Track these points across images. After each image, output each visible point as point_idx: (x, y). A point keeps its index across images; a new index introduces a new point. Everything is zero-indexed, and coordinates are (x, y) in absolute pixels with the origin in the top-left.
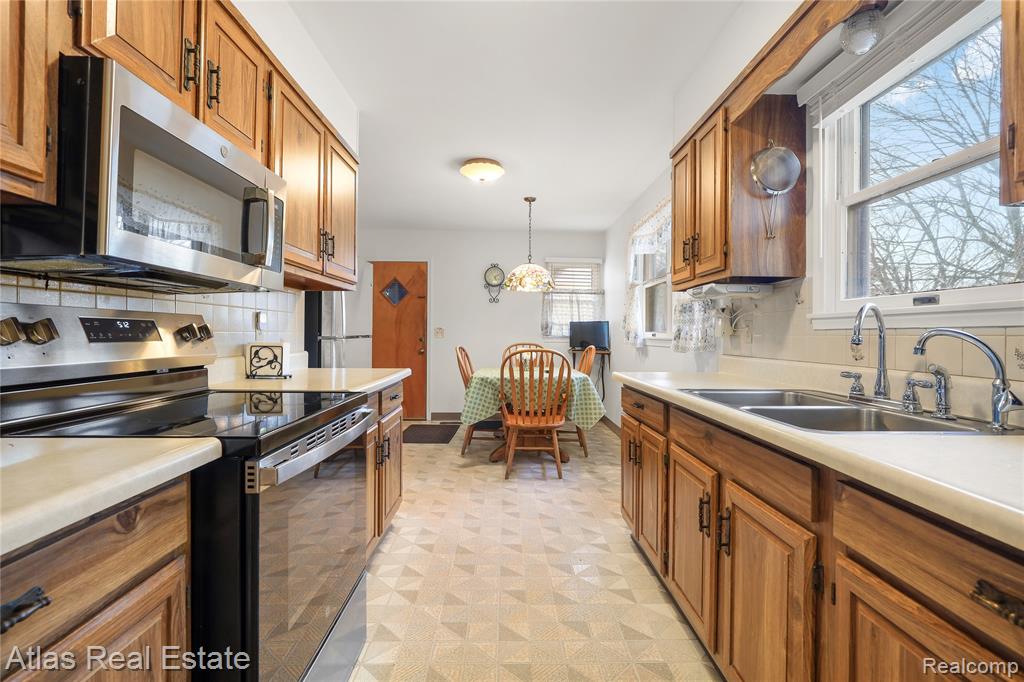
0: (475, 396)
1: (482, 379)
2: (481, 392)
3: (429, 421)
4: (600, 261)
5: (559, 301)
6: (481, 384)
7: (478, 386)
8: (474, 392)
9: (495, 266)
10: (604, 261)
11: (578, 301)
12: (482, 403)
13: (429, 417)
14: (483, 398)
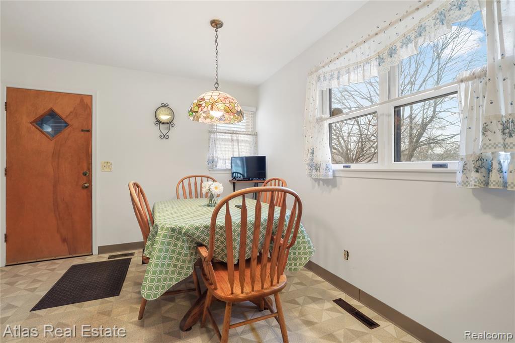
0: (163, 254)
1: (173, 230)
2: (171, 248)
3: (95, 258)
4: (254, 109)
5: (222, 140)
6: (171, 237)
7: (167, 240)
8: (161, 250)
9: (165, 106)
10: (257, 109)
11: (238, 140)
12: (174, 261)
13: (95, 251)
14: (175, 256)
